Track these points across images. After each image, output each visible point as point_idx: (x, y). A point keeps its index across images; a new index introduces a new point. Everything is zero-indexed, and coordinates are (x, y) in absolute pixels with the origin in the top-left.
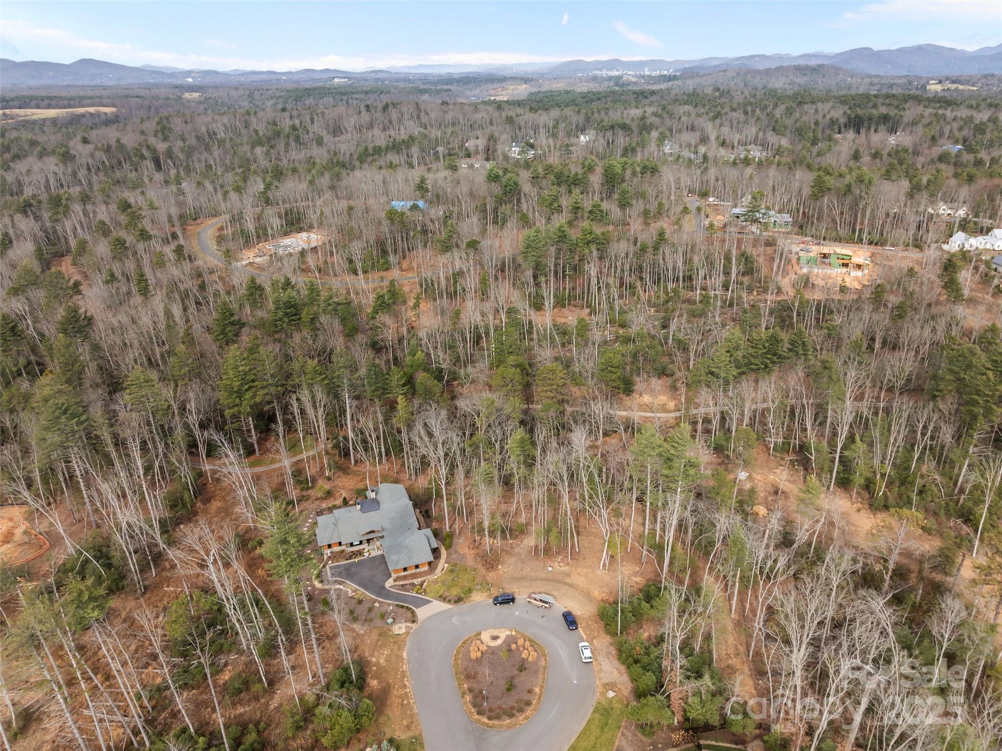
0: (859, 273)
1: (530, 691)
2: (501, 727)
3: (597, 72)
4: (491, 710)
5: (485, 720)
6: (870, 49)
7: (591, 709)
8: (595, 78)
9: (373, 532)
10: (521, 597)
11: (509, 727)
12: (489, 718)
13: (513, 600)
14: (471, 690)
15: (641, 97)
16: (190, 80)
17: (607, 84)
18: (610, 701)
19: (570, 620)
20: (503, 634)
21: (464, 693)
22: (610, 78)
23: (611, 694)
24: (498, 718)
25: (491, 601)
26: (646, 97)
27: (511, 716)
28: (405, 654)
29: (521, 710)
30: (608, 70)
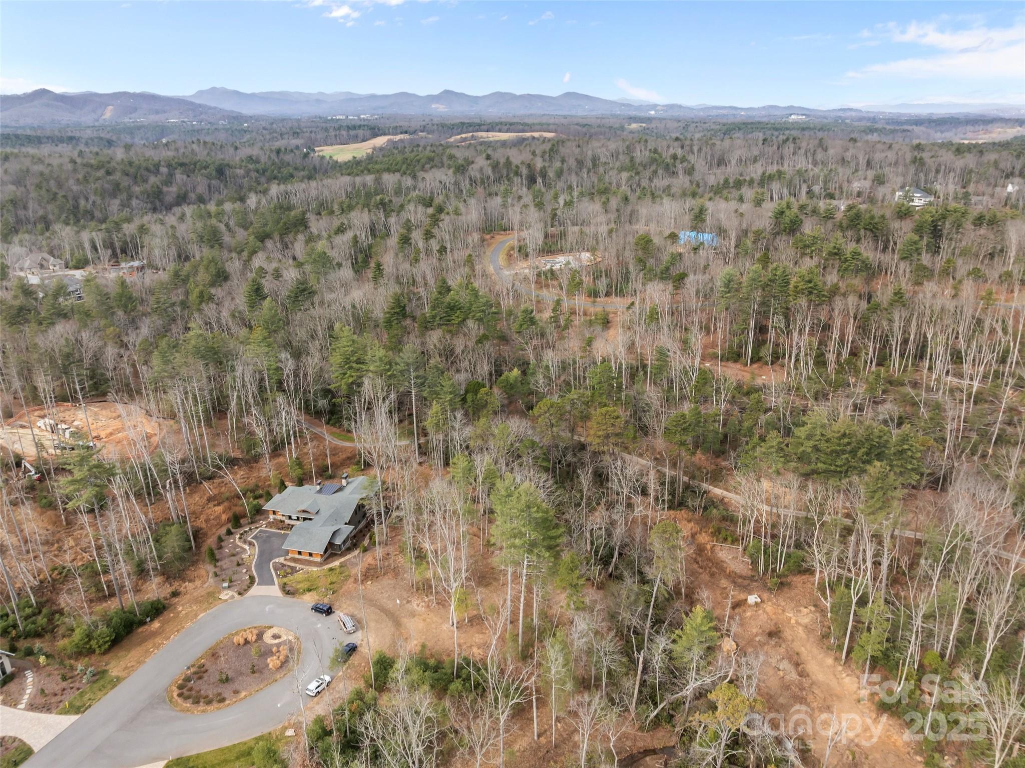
1: (237, 693)
2: (177, 706)
4: (190, 689)
5: (175, 694)
10: (340, 613)
11: (182, 710)
12: (180, 695)
13: (330, 613)
14: (201, 666)
16: (653, 112)
21: (192, 666)
24: (186, 698)
25: (313, 605)
27: (196, 702)
28: (202, 615)
29: (209, 703)
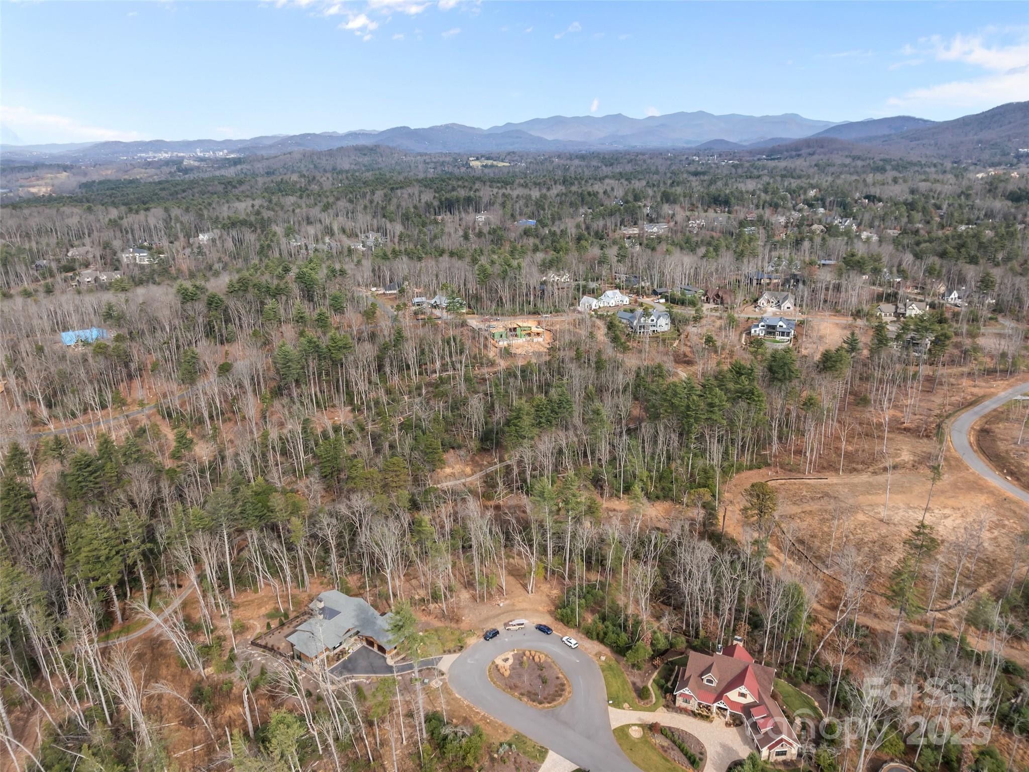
0: (540, 339)
1: (558, 678)
2: (560, 704)
3: (143, 155)
4: (545, 698)
5: (547, 705)
6: (408, 128)
7: (600, 671)
8: (148, 164)
9: (349, 630)
10: (500, 628)
11: (565, 701)
12: (549, 703)
13: (498, 632)
14: (522, 694)
15: (229, 188)
17: (166, 170)
18: (605, 661)
19: (544, 629)
20: (510, 655)
21: (520, 699)
22: (167, 163)
23: (603, 658)
24: (554, 700)
25: (482, 639)
26: (235, 187)
27: (560, 696)
28: (457, 695)
29: (563, 690)
30: (155, 152)
